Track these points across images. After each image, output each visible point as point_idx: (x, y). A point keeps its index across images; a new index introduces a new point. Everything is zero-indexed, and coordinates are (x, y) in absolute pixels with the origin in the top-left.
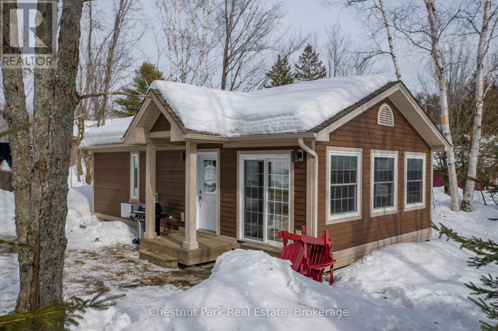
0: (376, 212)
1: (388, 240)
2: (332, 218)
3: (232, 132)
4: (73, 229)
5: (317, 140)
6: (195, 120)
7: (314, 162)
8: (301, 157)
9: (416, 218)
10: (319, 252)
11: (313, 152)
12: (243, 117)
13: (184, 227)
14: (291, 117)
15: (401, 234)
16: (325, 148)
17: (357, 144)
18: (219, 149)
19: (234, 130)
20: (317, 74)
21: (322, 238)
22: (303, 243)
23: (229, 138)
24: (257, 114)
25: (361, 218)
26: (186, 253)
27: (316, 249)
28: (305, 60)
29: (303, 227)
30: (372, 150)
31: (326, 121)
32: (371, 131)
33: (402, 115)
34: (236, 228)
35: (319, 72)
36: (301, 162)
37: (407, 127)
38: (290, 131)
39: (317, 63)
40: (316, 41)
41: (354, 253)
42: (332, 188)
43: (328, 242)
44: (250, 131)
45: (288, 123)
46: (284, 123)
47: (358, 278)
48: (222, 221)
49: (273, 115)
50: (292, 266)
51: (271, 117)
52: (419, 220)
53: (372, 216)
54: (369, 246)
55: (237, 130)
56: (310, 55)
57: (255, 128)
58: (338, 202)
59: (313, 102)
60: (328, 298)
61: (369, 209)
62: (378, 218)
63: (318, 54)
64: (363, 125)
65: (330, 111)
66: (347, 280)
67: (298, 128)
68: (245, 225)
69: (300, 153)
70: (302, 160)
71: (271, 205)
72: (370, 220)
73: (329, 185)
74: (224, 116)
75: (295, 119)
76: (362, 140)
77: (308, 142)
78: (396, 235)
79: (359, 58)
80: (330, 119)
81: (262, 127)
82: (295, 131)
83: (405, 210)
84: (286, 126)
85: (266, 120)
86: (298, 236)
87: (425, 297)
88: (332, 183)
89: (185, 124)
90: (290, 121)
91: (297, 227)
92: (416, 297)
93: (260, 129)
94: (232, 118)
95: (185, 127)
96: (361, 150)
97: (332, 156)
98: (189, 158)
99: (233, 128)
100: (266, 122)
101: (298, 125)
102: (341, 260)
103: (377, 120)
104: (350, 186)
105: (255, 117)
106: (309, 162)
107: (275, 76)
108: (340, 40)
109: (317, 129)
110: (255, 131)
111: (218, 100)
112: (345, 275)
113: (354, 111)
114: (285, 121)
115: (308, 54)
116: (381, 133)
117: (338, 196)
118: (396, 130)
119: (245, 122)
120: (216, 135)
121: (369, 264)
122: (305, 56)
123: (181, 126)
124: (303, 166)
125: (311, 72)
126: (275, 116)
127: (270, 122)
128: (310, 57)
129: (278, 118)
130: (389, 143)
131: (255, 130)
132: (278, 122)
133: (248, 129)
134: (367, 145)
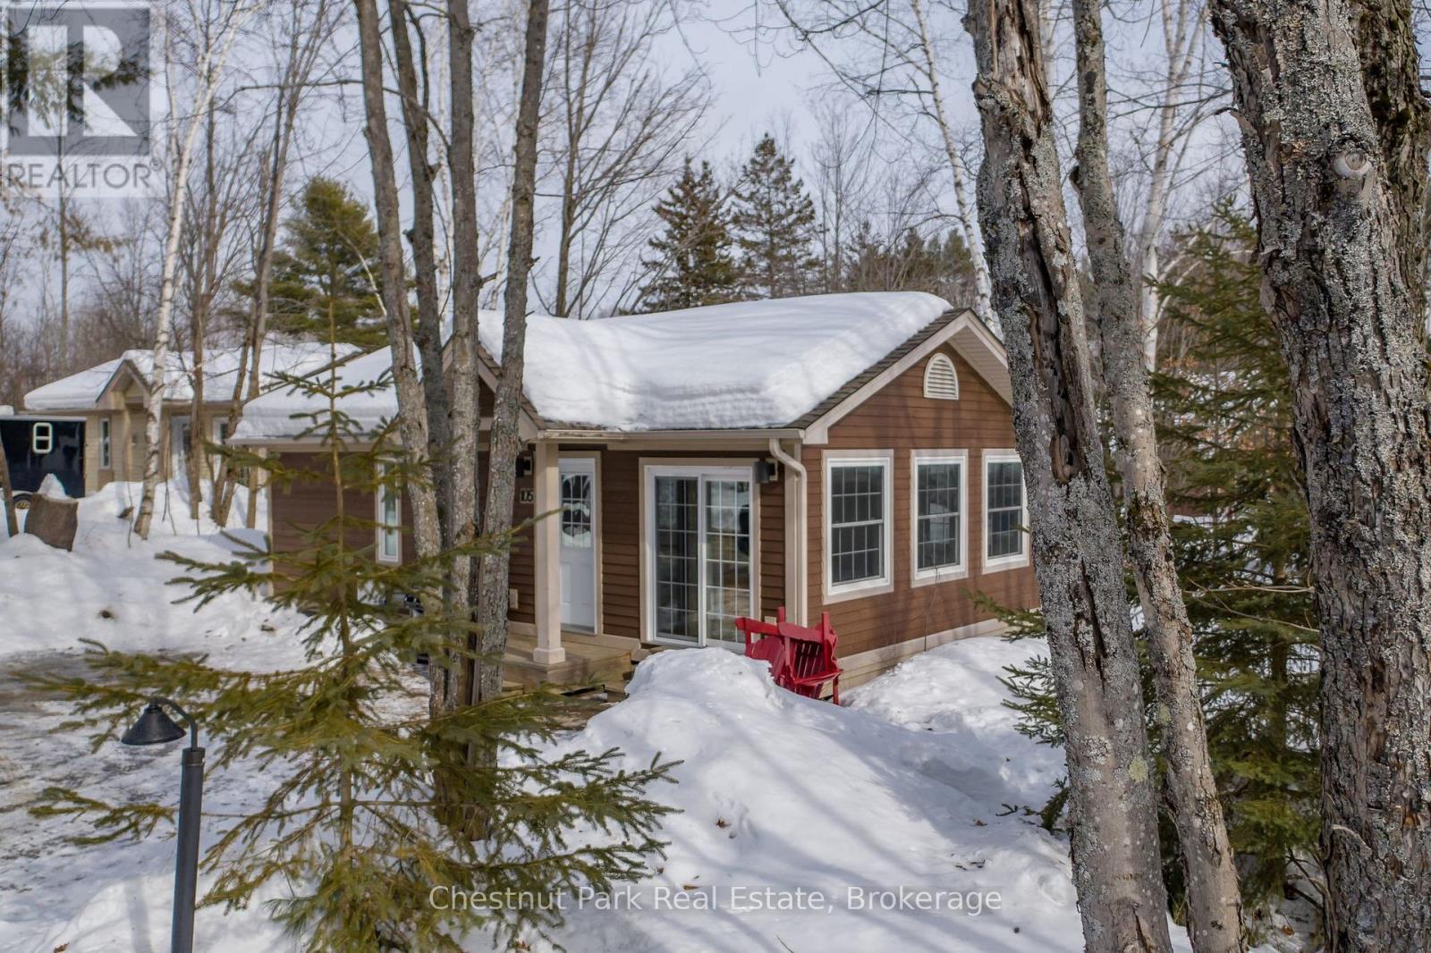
0: (923, 577)
1: (948, 633)
2: (835, 592)
3: (631, 420)
4: (247, 635)
5: (805, 442)
6: (559, 399)
7: (799, 484)
8: (773, 474)
9: (1007, 589)
10: (812, 656)
11: (796, 465)
12: (652, 391)
13: (533, 622)
14: (754, 396)
15: (976, 621)
16: (820, 454)
17: (881, 443)
18: (598, 454)
19: (635, 417)
20: (791, 211)
21: (817, 628)
22: (782, 638)
23: (626, 433)
24: (684, 388)
25: (892, 590)
26: (542, 671)
27: (806, 650)
28: (758, 176)
29: (781, 608)
30: (913, 452)
31: (822, 404)
32: (911, 411)
33: (975, 374)
34: (638, 619)
35: (796, 208)
36: (774, 482)
37: (987, 398)
38: (753, 423)
39: (788, 184)
40: (787, 139)
41: (878, 659)
42: (835, 531)
43: (828, 636)
44: (670, 421)
45: (749, 408)
46: (740, 408)
47: (883, 700)
48: (607, 603)
49: (717, 389)
50: (770, 670)
51: (714, 394)
52: (1014, 592)
53: (914, 585)
54: (909, 645)
55: (641, 417)
56: (771, 163)
57: (682, 415)
58: (847, 559)
59: (795, 365)
60: (831, 718)
61: (908, 570)
62: (928, 590)
63: (793, 161)
64: (895, 401)
65: (828, 383)
66: (863, 704)
67: (768, 418)
68: (659, 612)
69: (773, 465)
70: (775, 478)
71: (713, 568)
72: (910, 594)
73: (828, 526)
74: (611, 386)
75: (763, 400)
76: (891, 432)
77: (787, 447)
78: (966, 623)
79: (898, 188)
80: (830, 398)
81: (695, 414)
82: (762, 423)
83: (985, 572)
84: (744, 412)
85: (703, 400)
86: (770, 627)
87: (996, 723)
88: (833, 522)
89: (538, 408)
90: (753, 404)
91: (766, 611)
92: (982, 724)
93: (692, 418)
94: (629, 392)
95: (540, 414)
96: (891, 452)
97: (833, 469)
98: (545, 476)
99: (633, 413)
100: (704, 405)
101: (768, 412)
102: (853, 674)
103: (922, 388)
104: (870, 527)
105: (681, 392)
106: (790, 483)
107: (677, 214)
108: (849, 137)
109: (804, 422)
110: (680, 422)
111: (596, 350)
112: (862, 696)
113: (873, 381)
114: (741, 404)
115: (766, 162)
116: (931, 414)
117: (847, 547)
118: (963, 406)
119: (657, 401)
120: (599, 427)
121: (906, 677)
122: (758, 167)
123: (532, 414)
124: (777, 490)
125: (775, 208)
126: (721, 392)
127: (712, 403)
128: (772, 169)
129: (728, 397)
130: (948, 433)
131: (680, 420)
132: (728, 406)
133: (667, 415)
134: (901, 443)
